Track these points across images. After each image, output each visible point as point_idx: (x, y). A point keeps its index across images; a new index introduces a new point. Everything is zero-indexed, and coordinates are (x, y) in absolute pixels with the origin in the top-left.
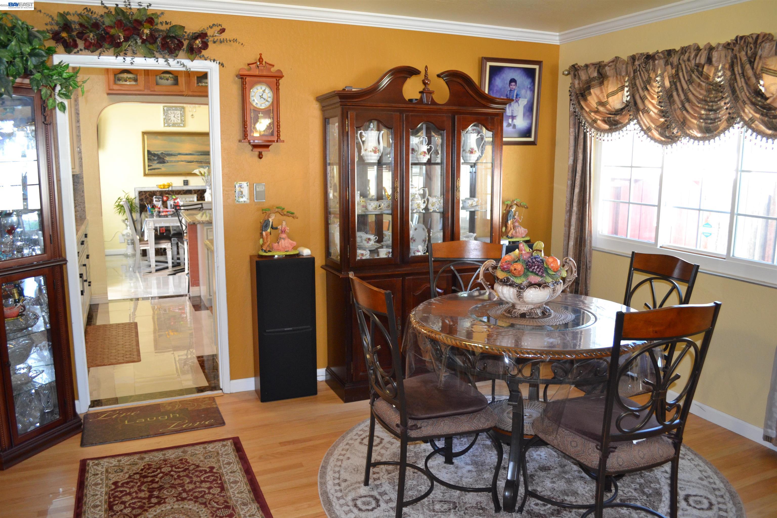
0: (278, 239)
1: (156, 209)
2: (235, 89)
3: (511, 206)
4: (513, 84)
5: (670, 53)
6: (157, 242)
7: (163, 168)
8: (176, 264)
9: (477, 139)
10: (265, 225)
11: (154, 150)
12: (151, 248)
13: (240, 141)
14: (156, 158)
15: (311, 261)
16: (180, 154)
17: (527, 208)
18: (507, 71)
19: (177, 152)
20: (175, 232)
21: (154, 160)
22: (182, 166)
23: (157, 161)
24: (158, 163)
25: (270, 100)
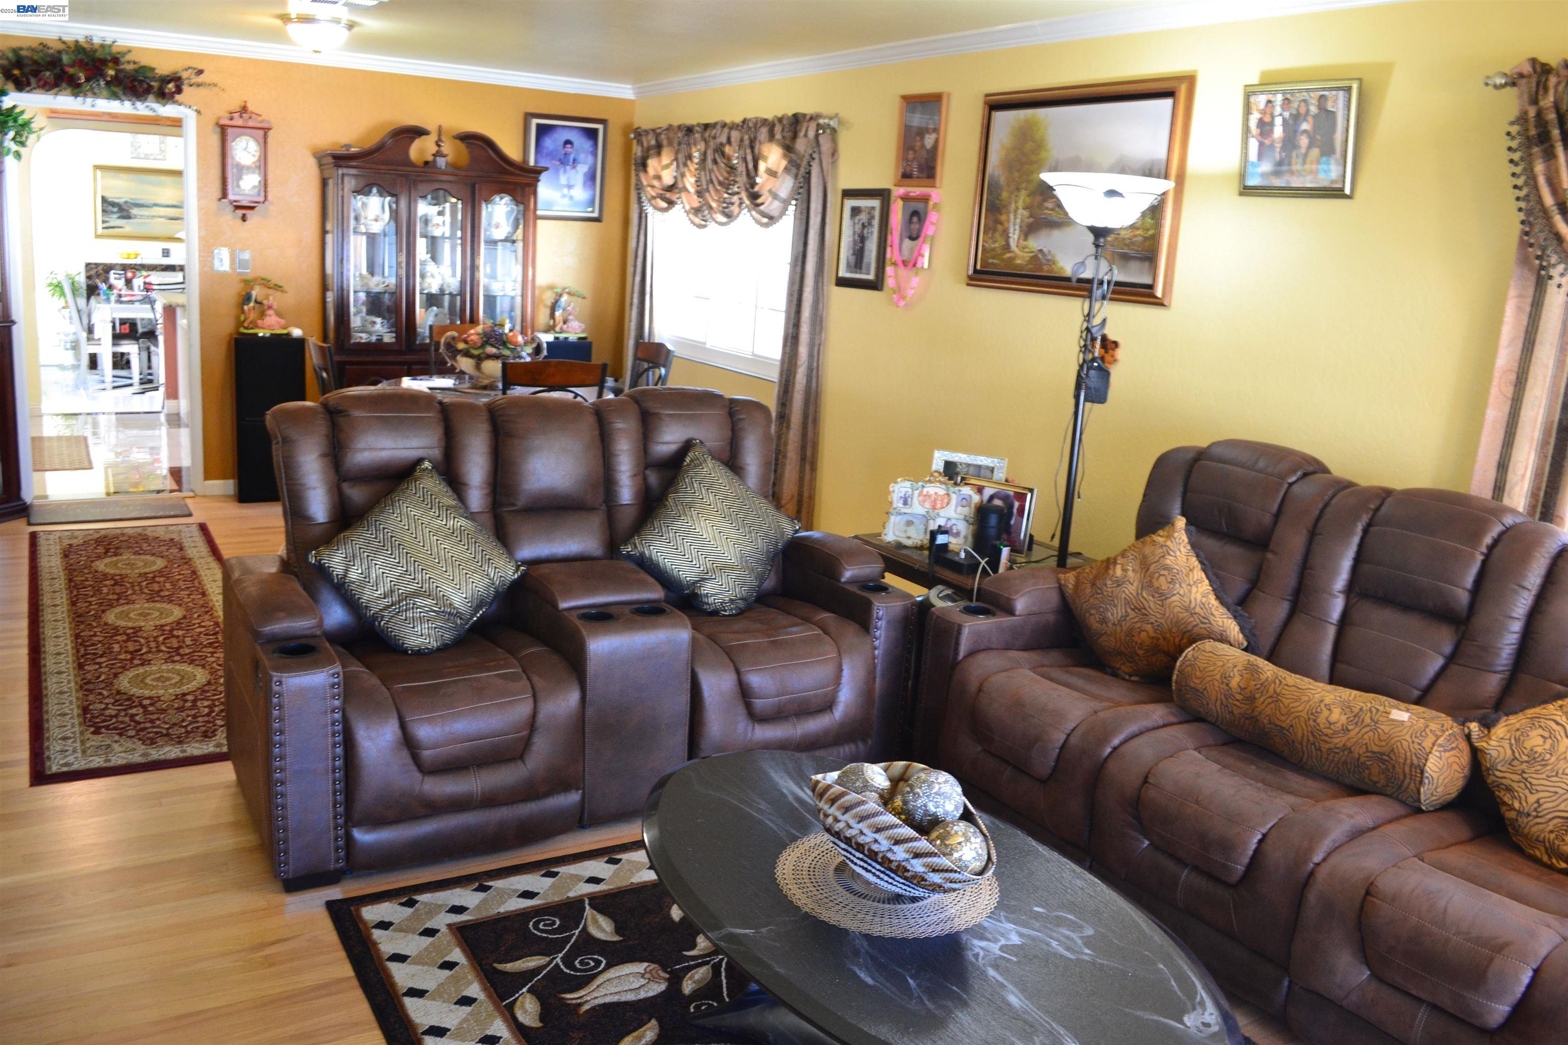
0: (262, 315)
1: (115, 291)
2: (214, 140)
3: (561, 295)
4: (569, 146)
5: (706, 126)
6: (116, 342)
7: (128, 226)
8: (145, 380)
9: (508, 212)
10: (247, 298)
11: (112, 196)
12: (105, 352)
13: (220, 200)
14: (115, 210)
15: (300, 343)
16: (156, 205)
17: (584, 298)
18: (559, 131)
19: (152, 202)
20: (145, 330)
21: (113, 212)
22: (160, 226)
23: (118, 215)
24: (119, 218)
25: (258, 154)
